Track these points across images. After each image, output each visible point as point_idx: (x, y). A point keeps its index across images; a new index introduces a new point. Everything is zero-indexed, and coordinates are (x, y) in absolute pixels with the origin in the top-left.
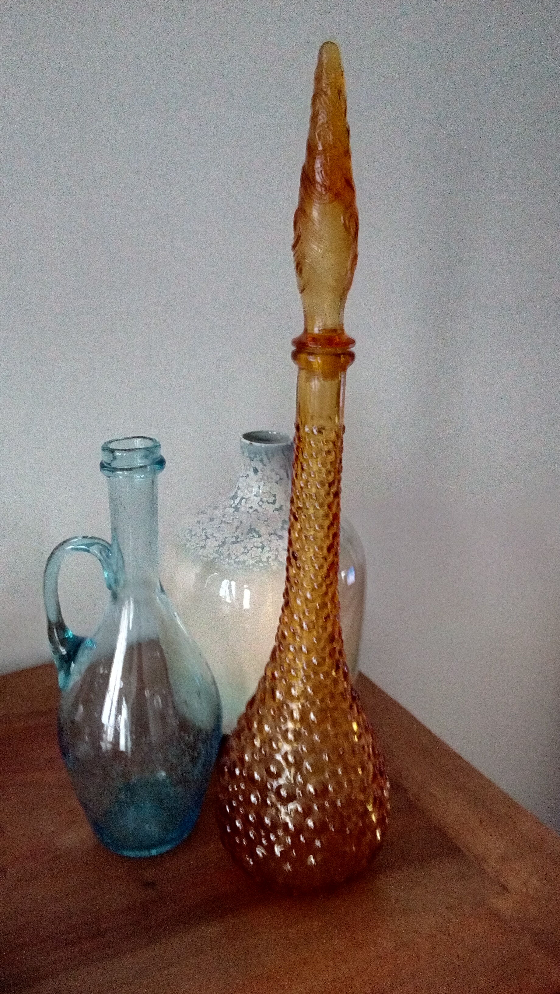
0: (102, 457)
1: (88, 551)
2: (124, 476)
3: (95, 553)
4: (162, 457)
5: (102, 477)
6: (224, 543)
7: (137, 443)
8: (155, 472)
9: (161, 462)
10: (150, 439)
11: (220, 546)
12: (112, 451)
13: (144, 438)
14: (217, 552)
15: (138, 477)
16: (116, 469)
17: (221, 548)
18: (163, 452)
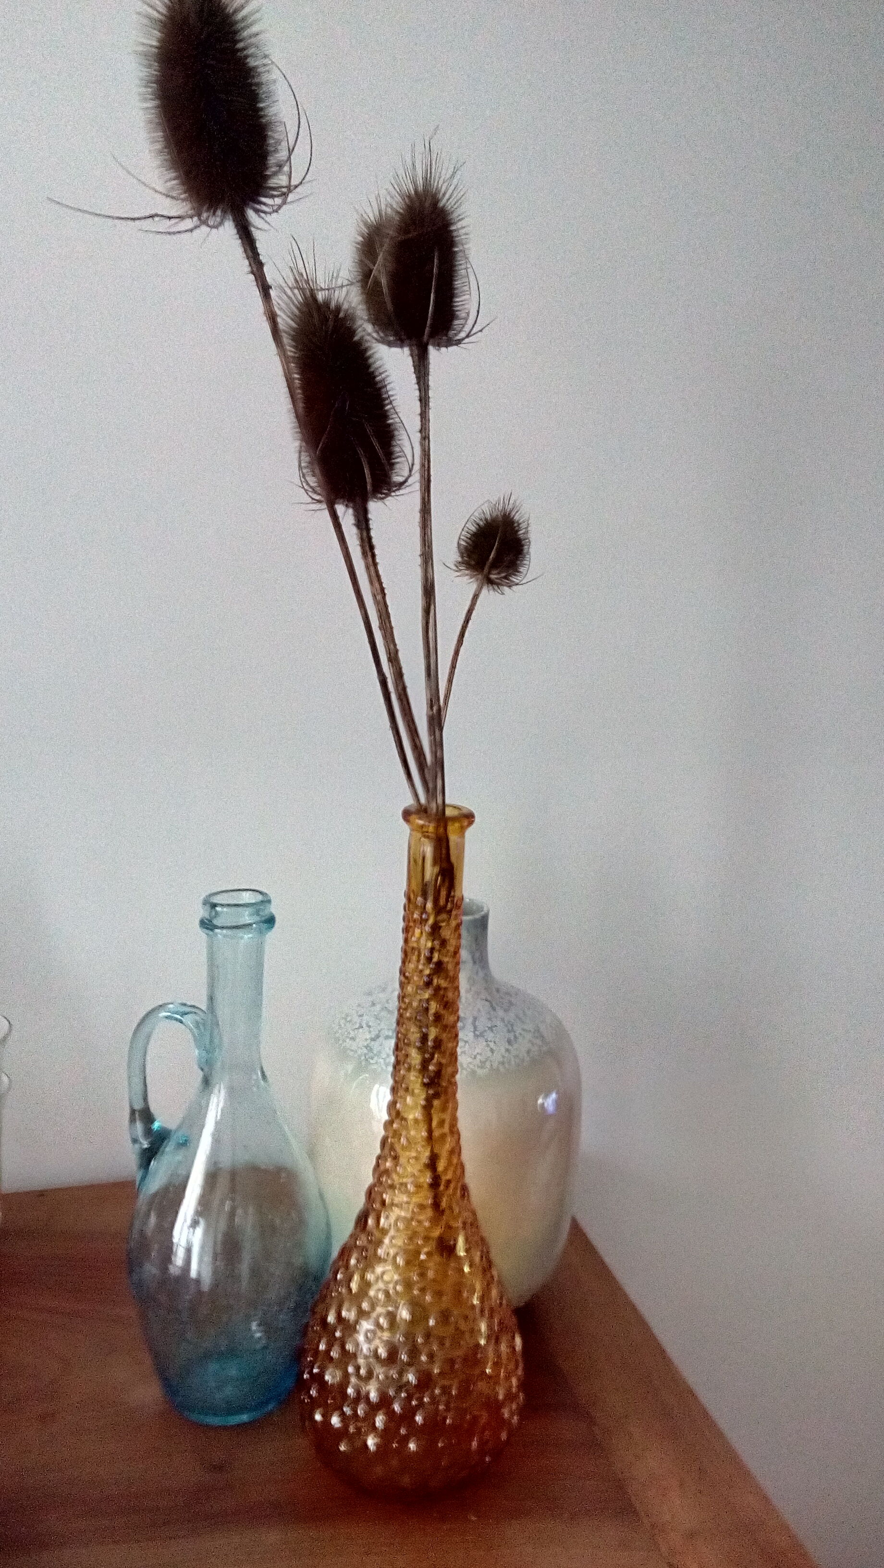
0: (202, 912)
1: (181, 1022)
2: (225, 936)
3: (188, 1024)
4: (271, 913)
5: (202, 935)
6: (378, 1036)
7: (247, 898)
8: (261, 932)
9: (270, 921)
10: (261, 893)
11: (373, 1040)
12: (214, 906)
13: (254, 890)
14: (366, 1047)
15: (247, 937)
16: (217, 927)
17: (373, 1043)
18: (273, 909)
